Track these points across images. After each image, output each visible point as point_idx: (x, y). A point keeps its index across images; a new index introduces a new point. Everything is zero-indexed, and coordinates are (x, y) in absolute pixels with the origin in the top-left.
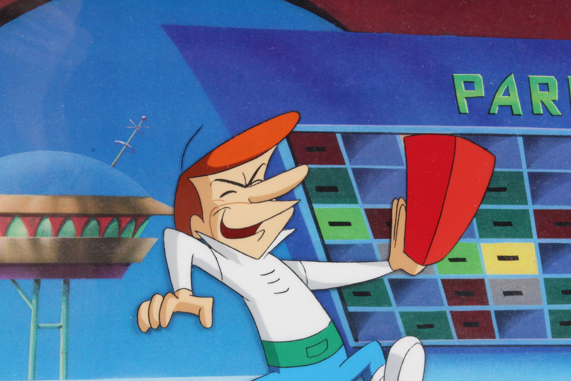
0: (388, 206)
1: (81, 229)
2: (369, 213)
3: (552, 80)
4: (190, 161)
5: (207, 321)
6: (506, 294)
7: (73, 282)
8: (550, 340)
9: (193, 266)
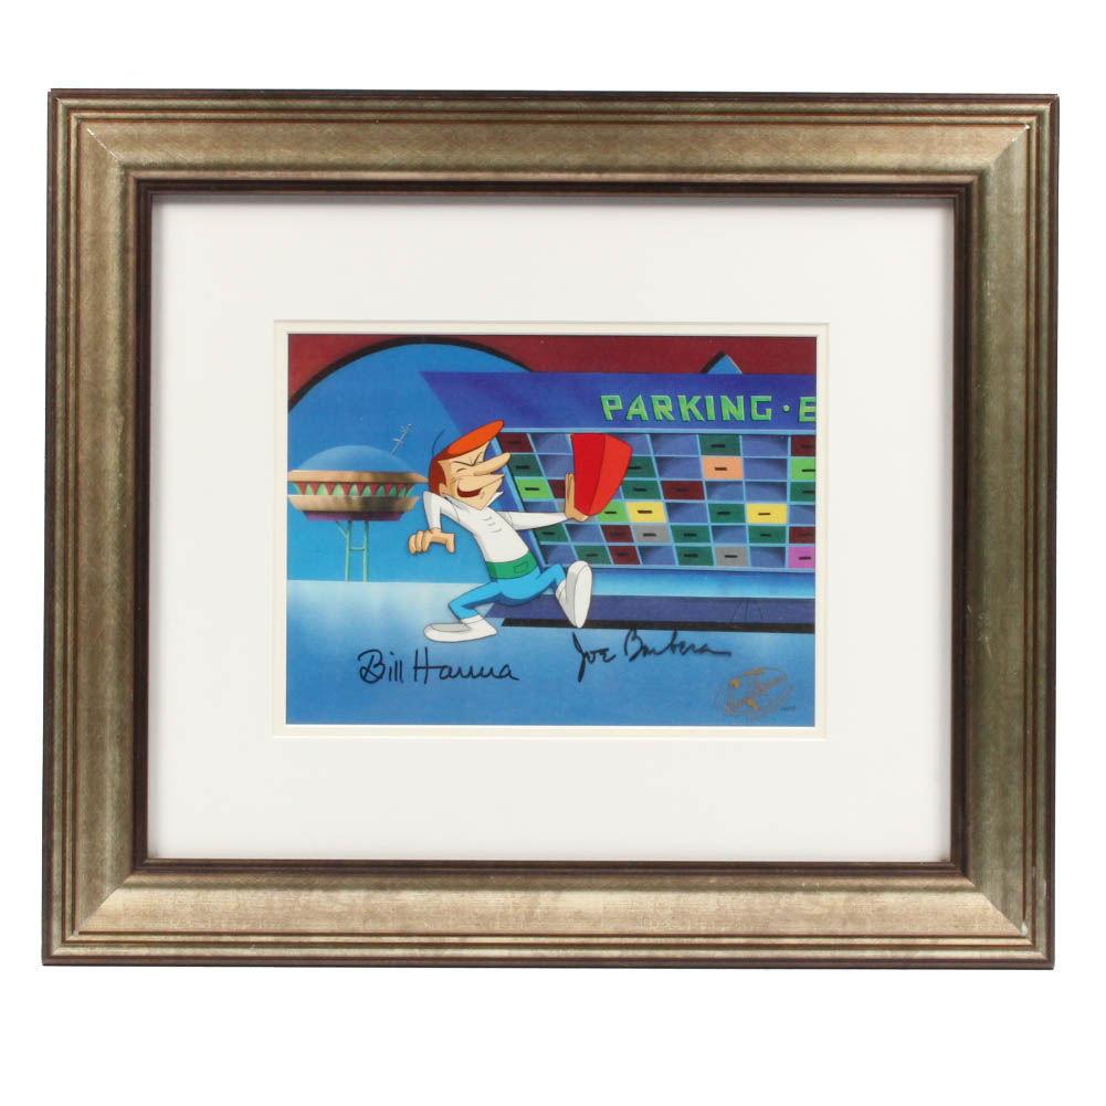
0: (562, 478)
1: (374, 491)
2: (550, 481)
3: (667, 398)
4: (437, 452)
5: (451, 549)
6: (646, 535)
7: (370, 523)
8: (677, 566)
9: (441, 515)
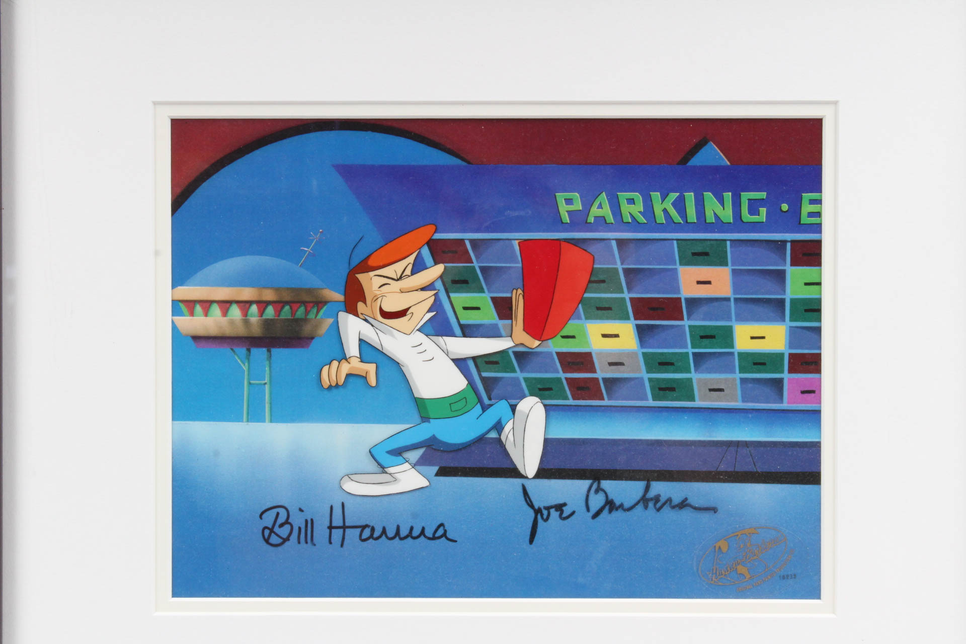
0: (508, 295)
1: (278, 312)
2: (494, 299)
3: (637, 196)
4: (355, 261)
5: (373, 381)
6: (611, 364)
7: (274, 351)
8: (651, 403)
9: (360, 340)
